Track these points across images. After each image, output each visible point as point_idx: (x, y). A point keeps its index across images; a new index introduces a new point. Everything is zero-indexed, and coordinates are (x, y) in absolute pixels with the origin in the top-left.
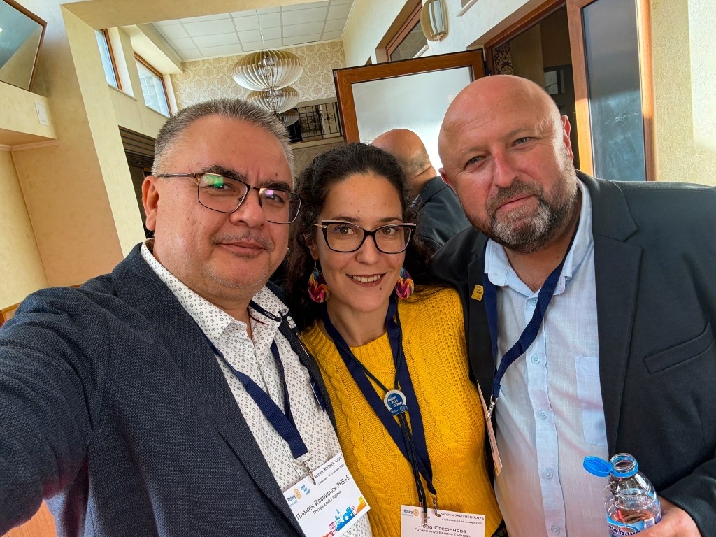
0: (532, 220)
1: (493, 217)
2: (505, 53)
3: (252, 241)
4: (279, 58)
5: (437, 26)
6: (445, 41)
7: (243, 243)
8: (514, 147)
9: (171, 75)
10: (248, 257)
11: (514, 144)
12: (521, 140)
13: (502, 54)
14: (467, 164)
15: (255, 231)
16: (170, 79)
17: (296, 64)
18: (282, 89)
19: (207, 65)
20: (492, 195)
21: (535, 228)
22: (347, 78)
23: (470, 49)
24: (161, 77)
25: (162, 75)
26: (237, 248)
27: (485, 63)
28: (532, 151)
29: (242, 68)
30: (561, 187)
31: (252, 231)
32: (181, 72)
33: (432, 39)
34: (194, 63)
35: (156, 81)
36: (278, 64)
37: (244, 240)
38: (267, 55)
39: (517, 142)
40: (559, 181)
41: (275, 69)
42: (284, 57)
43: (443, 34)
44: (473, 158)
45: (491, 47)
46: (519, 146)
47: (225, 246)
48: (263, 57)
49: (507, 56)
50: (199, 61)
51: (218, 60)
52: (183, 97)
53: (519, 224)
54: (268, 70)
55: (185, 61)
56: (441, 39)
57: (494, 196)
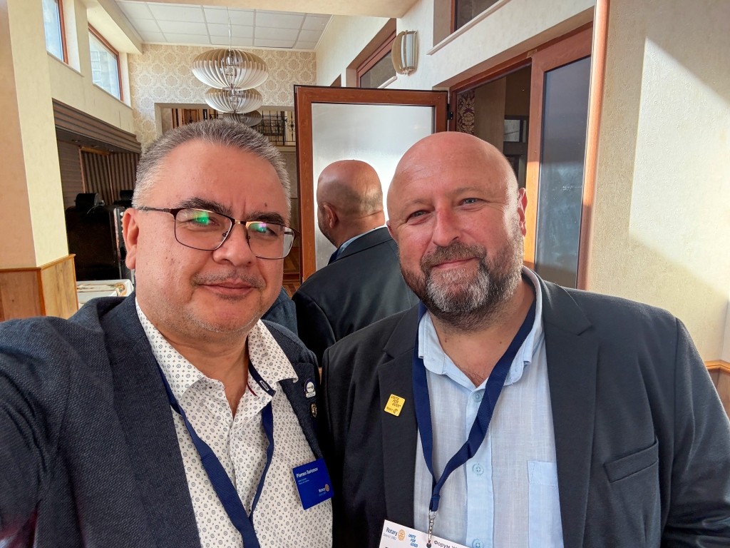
0: (469, 286)
1: (428, 275)
2: (469, 99)
3: (239, 281)
4: (244, 59)
5: (407, 60)
6: (413, 76)
7: (229, 283)
8: (460, 207)
9: (128, 54)
10: (235, 298)
11: (461, 203)
12: (470, 200)
13: (466, 100)
14: (411, 216)
15: (243, 270)
16: (126, 58)
17: (262, 69)
18: (244, 91)
19: (170, 51)
20: (429, 252)
21: (471, 297)
22: (308, 95)
23: (435, 89)
24: (116, 54)
25: (118, 53)
26: (222, 289)
27: (448, 106)
28: (479, 212)
29: (203, 63)
30: (506, 256)
31: (239, 270)
32: (140, 53)
33: (401, 72)
34: (156, 47)
35: (110, 58)
36: (242, 66)
37: (230, 280)
38: (231, 54)
39: (463, 201)
40: (505, 249)
41: (238, 70)
42: (250, 60)
43: (412, 69)
44: (417, 212)
45: (457, 91)
46: (466, 205)
47: (208, 288)
48: (227, 55)
49: (470, 103)
50: (162, 46)
51: (182, 48)
52: (137, 79)
53: (454, 289)
54: (231, 70)
55: (146, 43)
56: (409, 73)
57: (431, 253)
